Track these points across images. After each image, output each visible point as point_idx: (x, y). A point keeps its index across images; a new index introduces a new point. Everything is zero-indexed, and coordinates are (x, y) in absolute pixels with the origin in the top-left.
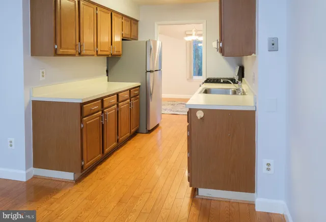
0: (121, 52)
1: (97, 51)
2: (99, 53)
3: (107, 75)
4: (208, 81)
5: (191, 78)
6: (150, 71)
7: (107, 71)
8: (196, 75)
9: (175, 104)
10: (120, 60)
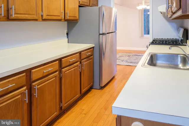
0: (78, 17)
1: (42, 16)
2: (44, 17)
3: (68, 38)
4: (155, 42)
5: (142, 36)
6: (103, 34)
7: (67, 34)
8: (146, 34)
9: (130, 56)
10: (78, 25)
